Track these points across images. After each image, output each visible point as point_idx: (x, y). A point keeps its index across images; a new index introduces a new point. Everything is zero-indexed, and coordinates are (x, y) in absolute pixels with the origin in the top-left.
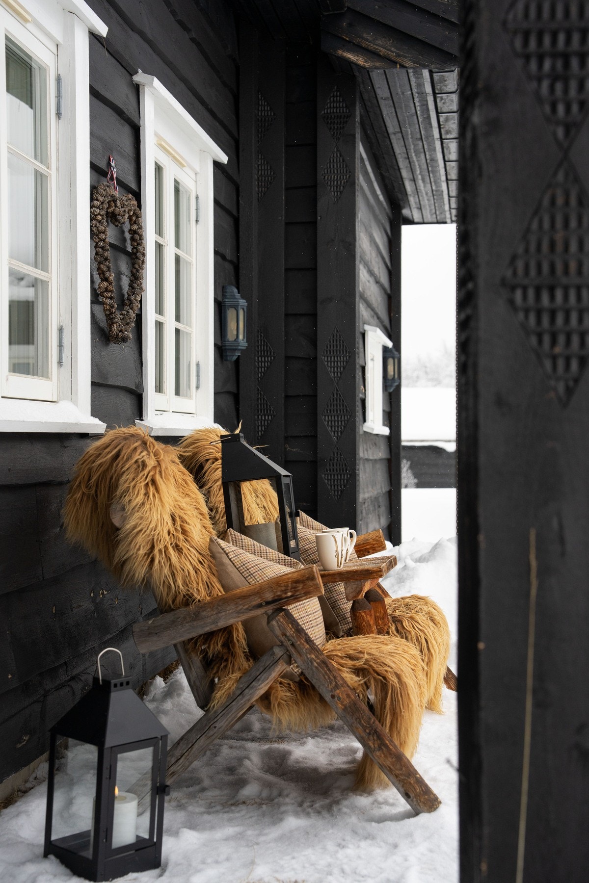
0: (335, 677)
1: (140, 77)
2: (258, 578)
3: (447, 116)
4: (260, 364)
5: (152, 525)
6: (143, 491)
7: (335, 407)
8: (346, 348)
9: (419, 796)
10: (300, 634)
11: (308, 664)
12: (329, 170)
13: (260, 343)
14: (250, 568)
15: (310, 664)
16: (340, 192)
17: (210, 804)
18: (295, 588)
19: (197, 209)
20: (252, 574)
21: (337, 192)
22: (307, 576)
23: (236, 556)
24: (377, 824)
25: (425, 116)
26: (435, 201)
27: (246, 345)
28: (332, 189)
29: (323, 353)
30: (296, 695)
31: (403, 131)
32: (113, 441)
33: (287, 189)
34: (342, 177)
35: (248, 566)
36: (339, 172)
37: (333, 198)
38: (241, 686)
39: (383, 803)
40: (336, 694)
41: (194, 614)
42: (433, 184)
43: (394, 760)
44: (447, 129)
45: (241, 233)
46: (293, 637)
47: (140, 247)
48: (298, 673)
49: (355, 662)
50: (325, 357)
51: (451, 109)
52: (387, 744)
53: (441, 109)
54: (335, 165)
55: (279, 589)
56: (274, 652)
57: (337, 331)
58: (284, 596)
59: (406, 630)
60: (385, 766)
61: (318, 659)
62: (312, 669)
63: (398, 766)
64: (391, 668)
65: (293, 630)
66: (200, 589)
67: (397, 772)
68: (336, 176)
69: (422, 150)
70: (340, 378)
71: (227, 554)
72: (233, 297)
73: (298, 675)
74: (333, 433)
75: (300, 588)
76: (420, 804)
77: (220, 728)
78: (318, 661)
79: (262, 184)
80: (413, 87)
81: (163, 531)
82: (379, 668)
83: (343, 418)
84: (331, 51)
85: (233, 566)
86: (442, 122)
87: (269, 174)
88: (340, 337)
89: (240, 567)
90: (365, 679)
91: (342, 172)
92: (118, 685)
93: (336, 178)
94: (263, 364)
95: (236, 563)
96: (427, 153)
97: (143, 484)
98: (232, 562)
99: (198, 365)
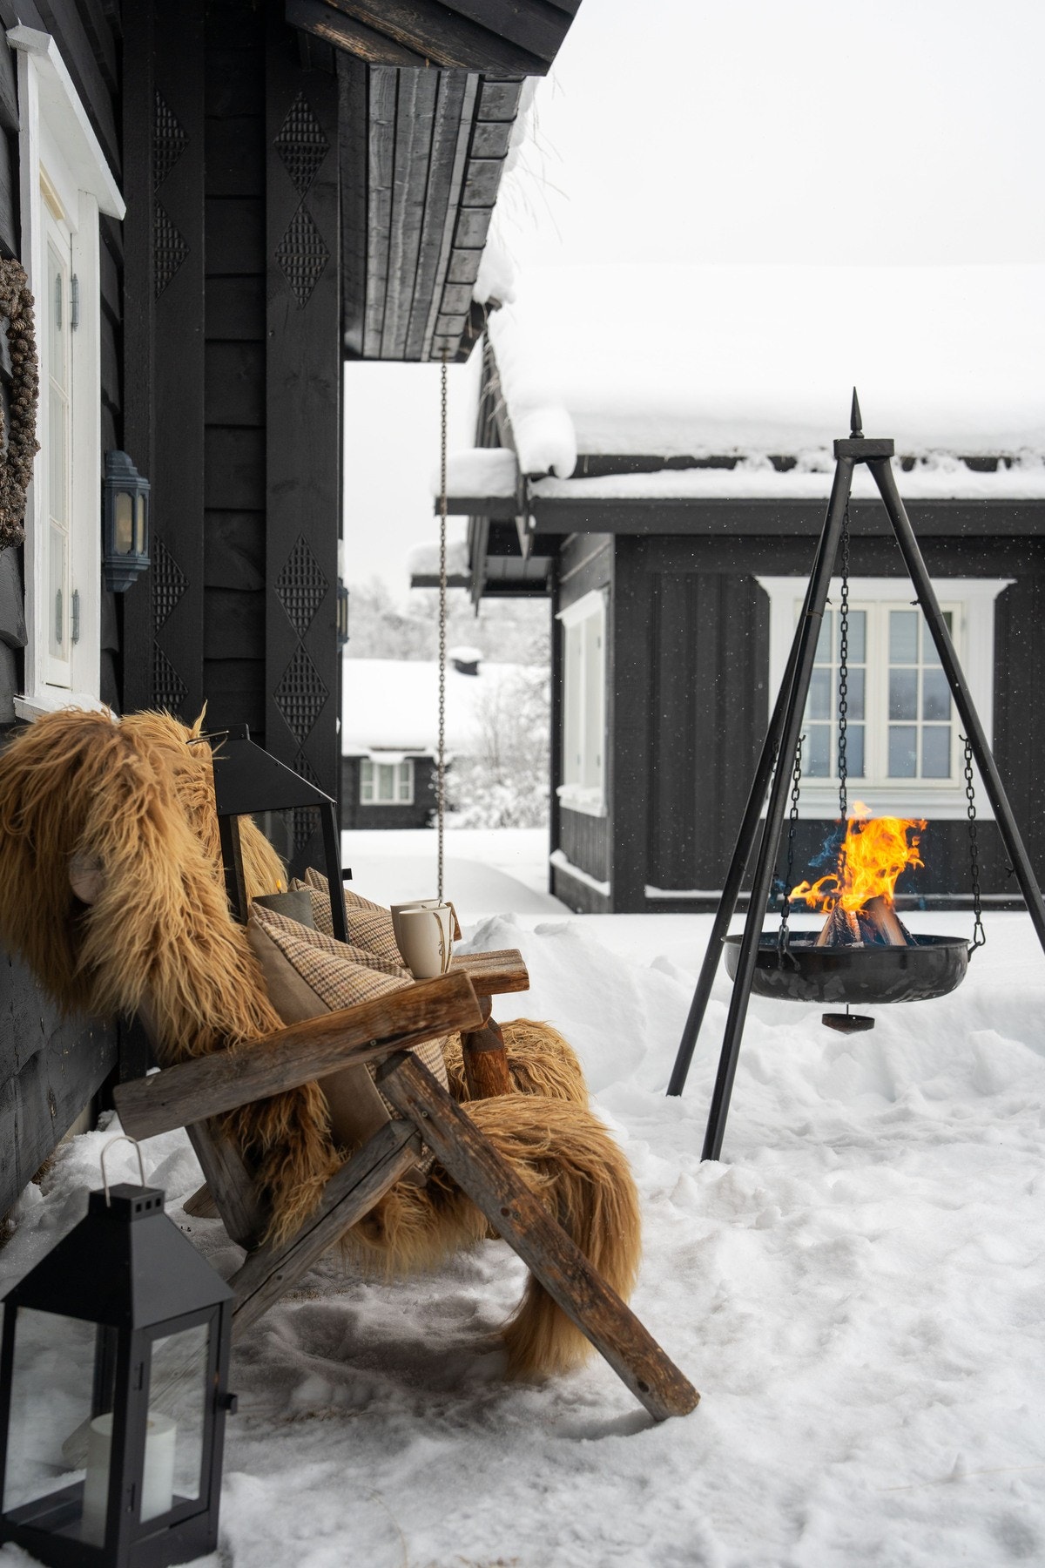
0: (508, 1176)
1: (21, 34)
2: (343, 994)
3: (484, 163)
4: (159, 598)
5: (157, 898)
6: (135, 833)
7: (299, 681)
8: (319, 574)
9: (664, 1387)
10: (443, 1098)
11: (458, 1154)
12: (289, 247)
13: (158, 561)
14: (327, 976)
15: (462, 1153)
16: (310, 288)
17: (247, 1422)
18: (433, 1012)
19: (74, 302)
20: (331, 988)
21: (304, 288)
22: (456, 990)
23: (299, 954)
24: (591, 1443)
25: (442, 162)
26: (412, 320)
27: (148, 562)
28: (295, 282)
29: (276, 583)
30: (428, 1212)
31: (395, 187)
32: (64, 734)
33: (208, 277)
34: (312, 260)
35: (323, 972)
36: (307, 252)
37: (297, 299)
38: (331, 1198)
39: (574, 1402)
40: (511, 1207)
41: (237, 1065)
42: (418, 288)
43: (618, 1323)
44: (476, 188)
45: (126, 354)
46: (430, 1104)
47: (29, 365)
48: (424, 1170)
49: (533, 1146)
50: (280, 589)
51: (494, 152)
52: (604, 1295)
53: (478, 149)
54: (300, 237)
55: (403, 1014)
56: (392, 1132)
57: (303, 543)
58: (412, 1027)
59: (536, 1083)
60: (602, 1336)
61: (476, 1143)
62: (465, 1163)
63: (626, 1335)
64: (599, 1156)
65: (429, 1091)
66: (243, 1018)
67: (624, 1345)
68: (301, 259)
69: (418, 225)
70: (308, 628)
71: (283, 951)
72: (126, 471)
73: (425, 1174)
74: (294, 728)
75: (443, 1012)
76: (667, 1401)
77: (288, 1279)
78: (476, 1146)
79: (162, 265)
80: (440, 105)
81: (174, 907)
82: (577, 1156)
83: (313, 702)
84: (305, 24)
85: (296, 974)
86: (472, 174)
87: (176, 246)
88: (308, 554)
89: (308, 975)
90: (555, 1179)
91: (312, 251)
92: (144, 1207)
93: (301, 262)
94: (165, 599)
95: (301, 966)
96: (426, 230)
97: (135, 818)
98: (293, 965)
99: (75, 597)
